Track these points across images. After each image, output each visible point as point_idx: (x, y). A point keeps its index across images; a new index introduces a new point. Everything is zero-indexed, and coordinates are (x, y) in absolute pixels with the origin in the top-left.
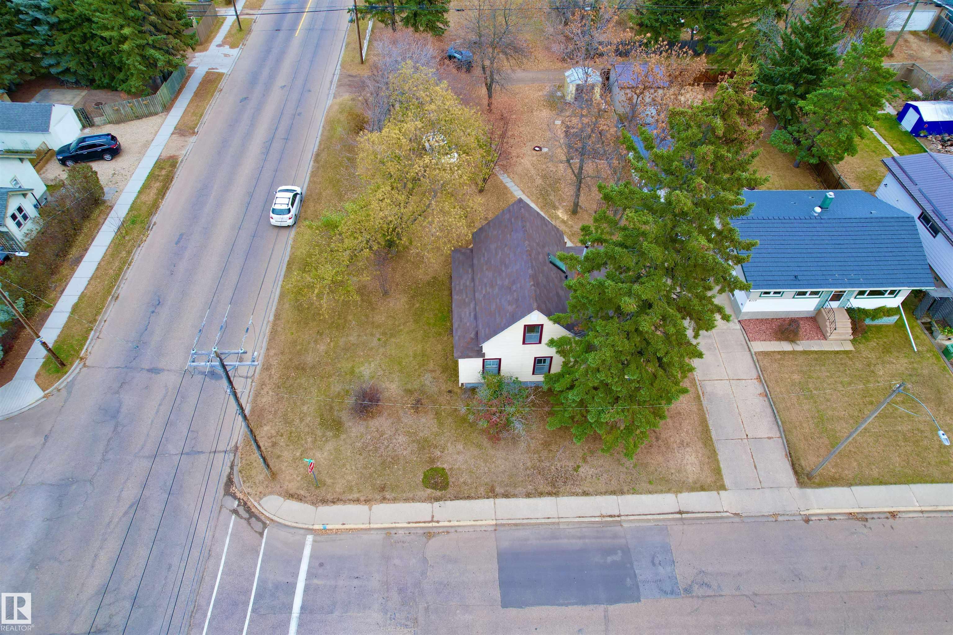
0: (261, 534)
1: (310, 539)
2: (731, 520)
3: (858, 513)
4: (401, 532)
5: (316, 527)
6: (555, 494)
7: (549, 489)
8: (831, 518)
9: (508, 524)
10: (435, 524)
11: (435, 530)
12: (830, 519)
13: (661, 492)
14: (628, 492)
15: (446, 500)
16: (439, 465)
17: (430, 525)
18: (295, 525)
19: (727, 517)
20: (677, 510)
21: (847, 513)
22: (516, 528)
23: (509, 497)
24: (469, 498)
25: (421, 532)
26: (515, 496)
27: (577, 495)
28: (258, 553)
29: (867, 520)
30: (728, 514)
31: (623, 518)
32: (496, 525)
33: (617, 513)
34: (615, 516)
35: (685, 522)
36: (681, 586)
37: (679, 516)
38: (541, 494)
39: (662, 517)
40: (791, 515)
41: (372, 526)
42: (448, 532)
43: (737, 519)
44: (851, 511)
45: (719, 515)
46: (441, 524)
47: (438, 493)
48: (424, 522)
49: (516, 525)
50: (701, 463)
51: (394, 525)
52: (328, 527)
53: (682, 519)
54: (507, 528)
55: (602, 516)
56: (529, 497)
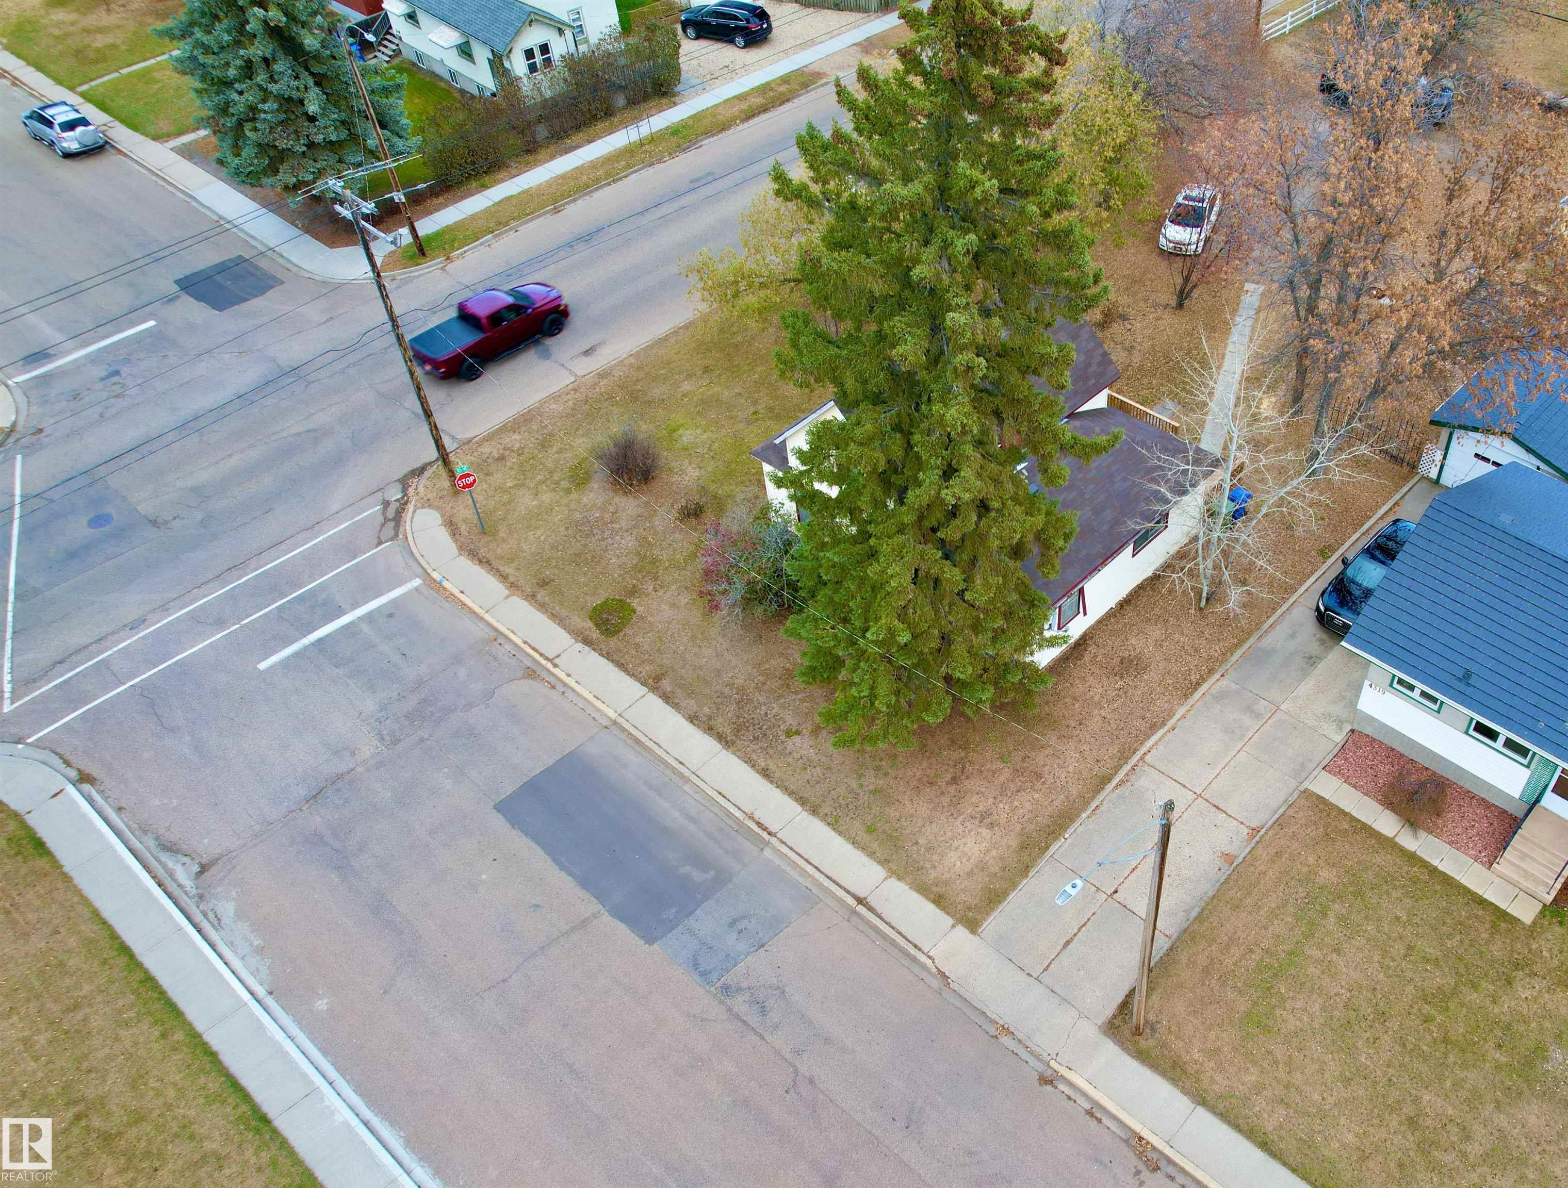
0: (380, 543)
1: (417, 582)
2: (923, 974)
3: (1154, 1149)
4: (508, 647)
5: (435, 575)
6: (727, 742)
7: (728, 730)
8: (1094, 1112)
9: (630, 734)
10: (549, 666)
11: (544, 674)
12: (1090, 1113)
13: (871, 855)
14: (824, 818)
15: (594, 649)
16: (635, 603)
17: (544, 662)
18: (418, 556)
19: (924, 967)
20: (862, 895)
21: (1134, 1132)
22: (633, 745)
23: (667, 703)
24: (621, 666)
25: (528, 663)
26: (676, 706)
27: (753, 766)
28: (354, 558)
29: (1157, 1168)
30: (929, 962)
31: (773, 840)
32: (615, 723)
33: (772, 829)
34: (765, 829)
35: (855, 920)
36: (729, 978)
37: (852, 902)
38: (709, 729)
39: (827, 883)
40: (1031, 1053)
41: (487, 617)
42: (553, 687)
43: (935, 983)
44: (1146, 1134)
45: (913, 951)
46: (556, 671)
47: (595, 634)
48: (541, 655)
49: (637, 741)
50: (982, 866)
51: (507, 633)
52: (446, 584)
53: (854, 912)
54: (623, 736)
55: (751, 818)
56: (691, 722)
